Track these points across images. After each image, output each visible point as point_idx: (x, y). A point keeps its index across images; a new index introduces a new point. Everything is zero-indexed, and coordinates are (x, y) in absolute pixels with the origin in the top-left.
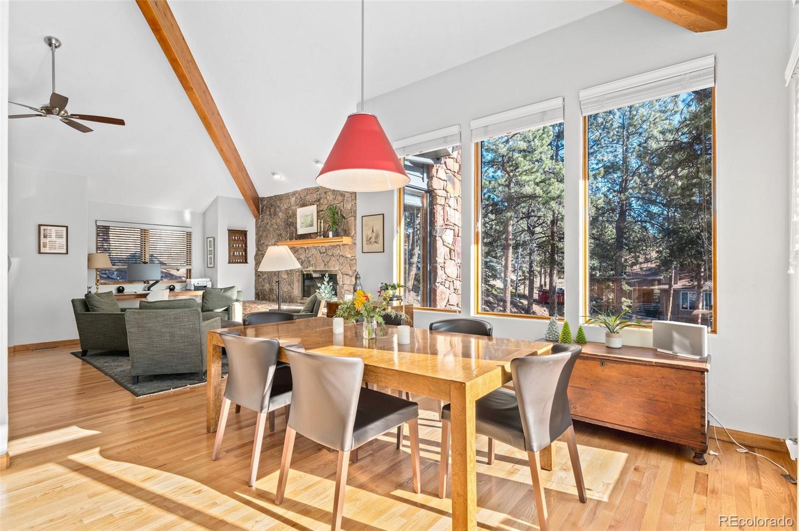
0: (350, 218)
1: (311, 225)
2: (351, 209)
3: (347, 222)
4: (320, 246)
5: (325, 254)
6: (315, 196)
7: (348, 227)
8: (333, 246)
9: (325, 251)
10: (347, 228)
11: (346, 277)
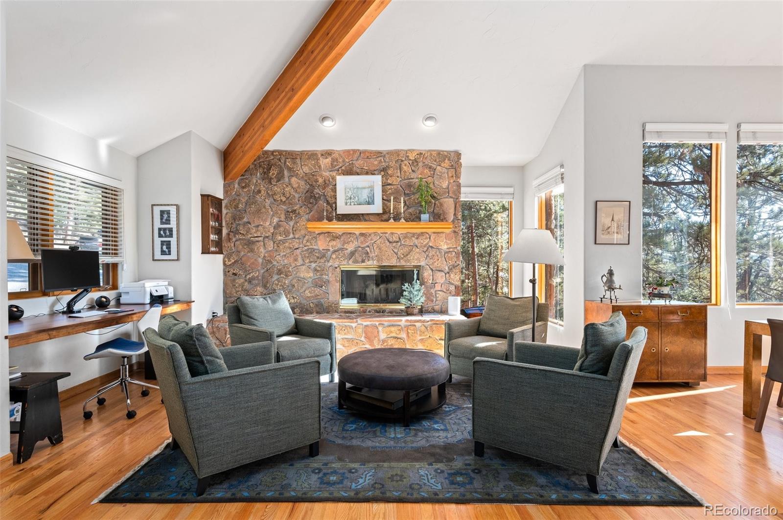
0: (447, 199)
1: (370, 202)
2: (448, 188)
3: (441, 205)
4: (389, 232)
5: (399, 243)
6: (376, 163)
7: (443, 211)
8: (414, 234)
9: (398, 240)
10: (441, 212)
11: (439, 274)
